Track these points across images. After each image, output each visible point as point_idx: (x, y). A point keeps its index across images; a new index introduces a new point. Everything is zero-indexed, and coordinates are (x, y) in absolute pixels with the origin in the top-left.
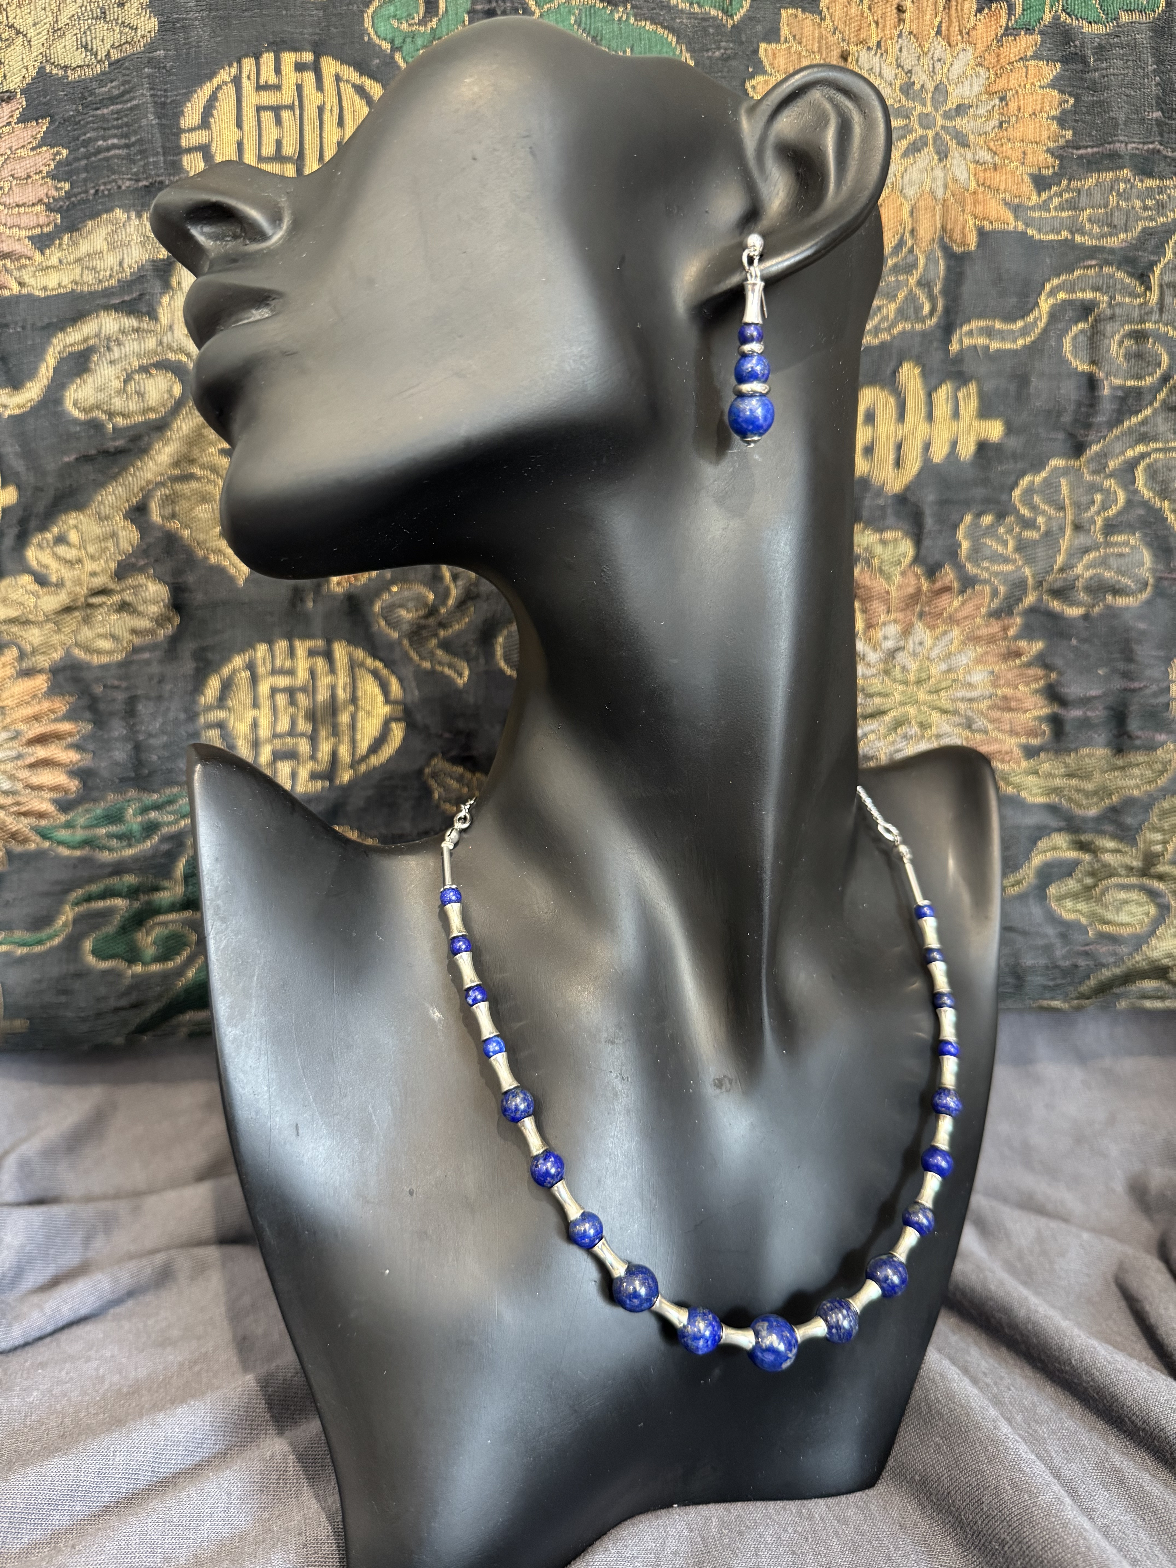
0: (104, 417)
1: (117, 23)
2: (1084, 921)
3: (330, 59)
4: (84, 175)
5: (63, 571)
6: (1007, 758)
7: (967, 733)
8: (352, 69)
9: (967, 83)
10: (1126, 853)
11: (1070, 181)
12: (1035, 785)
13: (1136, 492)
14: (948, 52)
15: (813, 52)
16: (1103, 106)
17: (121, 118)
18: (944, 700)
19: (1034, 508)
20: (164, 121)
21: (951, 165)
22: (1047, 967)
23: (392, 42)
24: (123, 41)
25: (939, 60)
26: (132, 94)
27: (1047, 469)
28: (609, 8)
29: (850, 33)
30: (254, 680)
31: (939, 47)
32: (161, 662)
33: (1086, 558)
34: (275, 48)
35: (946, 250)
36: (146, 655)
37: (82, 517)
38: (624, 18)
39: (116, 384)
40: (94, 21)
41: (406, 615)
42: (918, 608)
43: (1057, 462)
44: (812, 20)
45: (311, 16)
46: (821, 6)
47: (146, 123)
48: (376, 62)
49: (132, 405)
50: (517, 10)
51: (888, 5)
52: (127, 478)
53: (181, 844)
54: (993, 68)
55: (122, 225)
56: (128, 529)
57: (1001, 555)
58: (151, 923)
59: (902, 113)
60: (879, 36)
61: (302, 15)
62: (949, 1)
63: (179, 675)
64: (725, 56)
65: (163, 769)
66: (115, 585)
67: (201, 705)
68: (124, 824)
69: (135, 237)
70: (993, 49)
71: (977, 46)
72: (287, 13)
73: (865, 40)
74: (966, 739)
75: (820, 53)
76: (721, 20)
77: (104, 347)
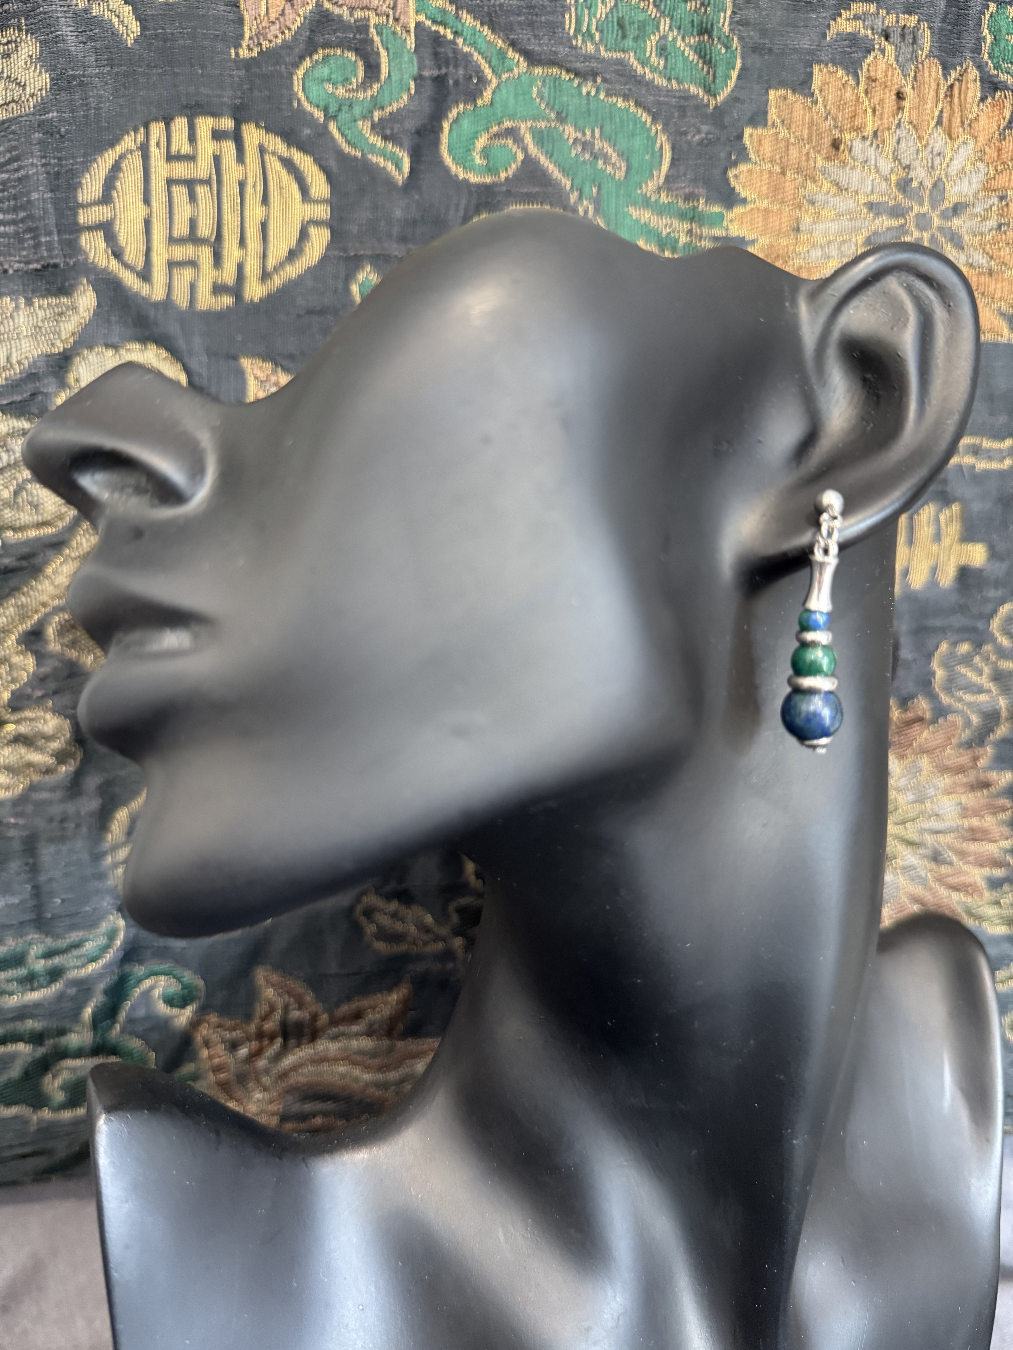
3: (253, 127)
6: (969, 888)
7: (932, 866)
8: (278, 140)
9: (966, 180)
12: (997, 916)
14: (948, 145)
15: (803, 140)
17: (7, 190)
18: (910, 831)
20: (58, 195)
23: (326, 110)
24: (9, 99)
25: (939, 154)
26: (20, 162)
28: (576, 81)
29: (843, 120)
31: (938, 140)
32: (64, 799)
34: (189, 113)
38: (593, 93)
39: (6, 494)
44: (803, 103)
45: (231, 76)
46: (813, 88)
47: (36, 196)
48: (307, 131)
49: (24, 517)
50: (471, 78)
51: (887, 90)
52: (19, 598)
53: (89, 989)
54: (992, 163)
55: (9, 315)
56: (23, 655)
57: (975, 685)
58: (58, 1067)
59: (897, 212)
60: (876, 125)
61: (221, 75)
62: (952, 87)
63: (83, 813)
64: (705, 141)
65: (68, 913)
66: (8, 716)
67: (108, 842)
68: (25, 968)
69: (24, 329)
70: (994, 143)
71: (978, 139)
72: (202, 73)
73: (860, 128)
74: (930, 871)
75: (810, 140)
76: (702, 99)
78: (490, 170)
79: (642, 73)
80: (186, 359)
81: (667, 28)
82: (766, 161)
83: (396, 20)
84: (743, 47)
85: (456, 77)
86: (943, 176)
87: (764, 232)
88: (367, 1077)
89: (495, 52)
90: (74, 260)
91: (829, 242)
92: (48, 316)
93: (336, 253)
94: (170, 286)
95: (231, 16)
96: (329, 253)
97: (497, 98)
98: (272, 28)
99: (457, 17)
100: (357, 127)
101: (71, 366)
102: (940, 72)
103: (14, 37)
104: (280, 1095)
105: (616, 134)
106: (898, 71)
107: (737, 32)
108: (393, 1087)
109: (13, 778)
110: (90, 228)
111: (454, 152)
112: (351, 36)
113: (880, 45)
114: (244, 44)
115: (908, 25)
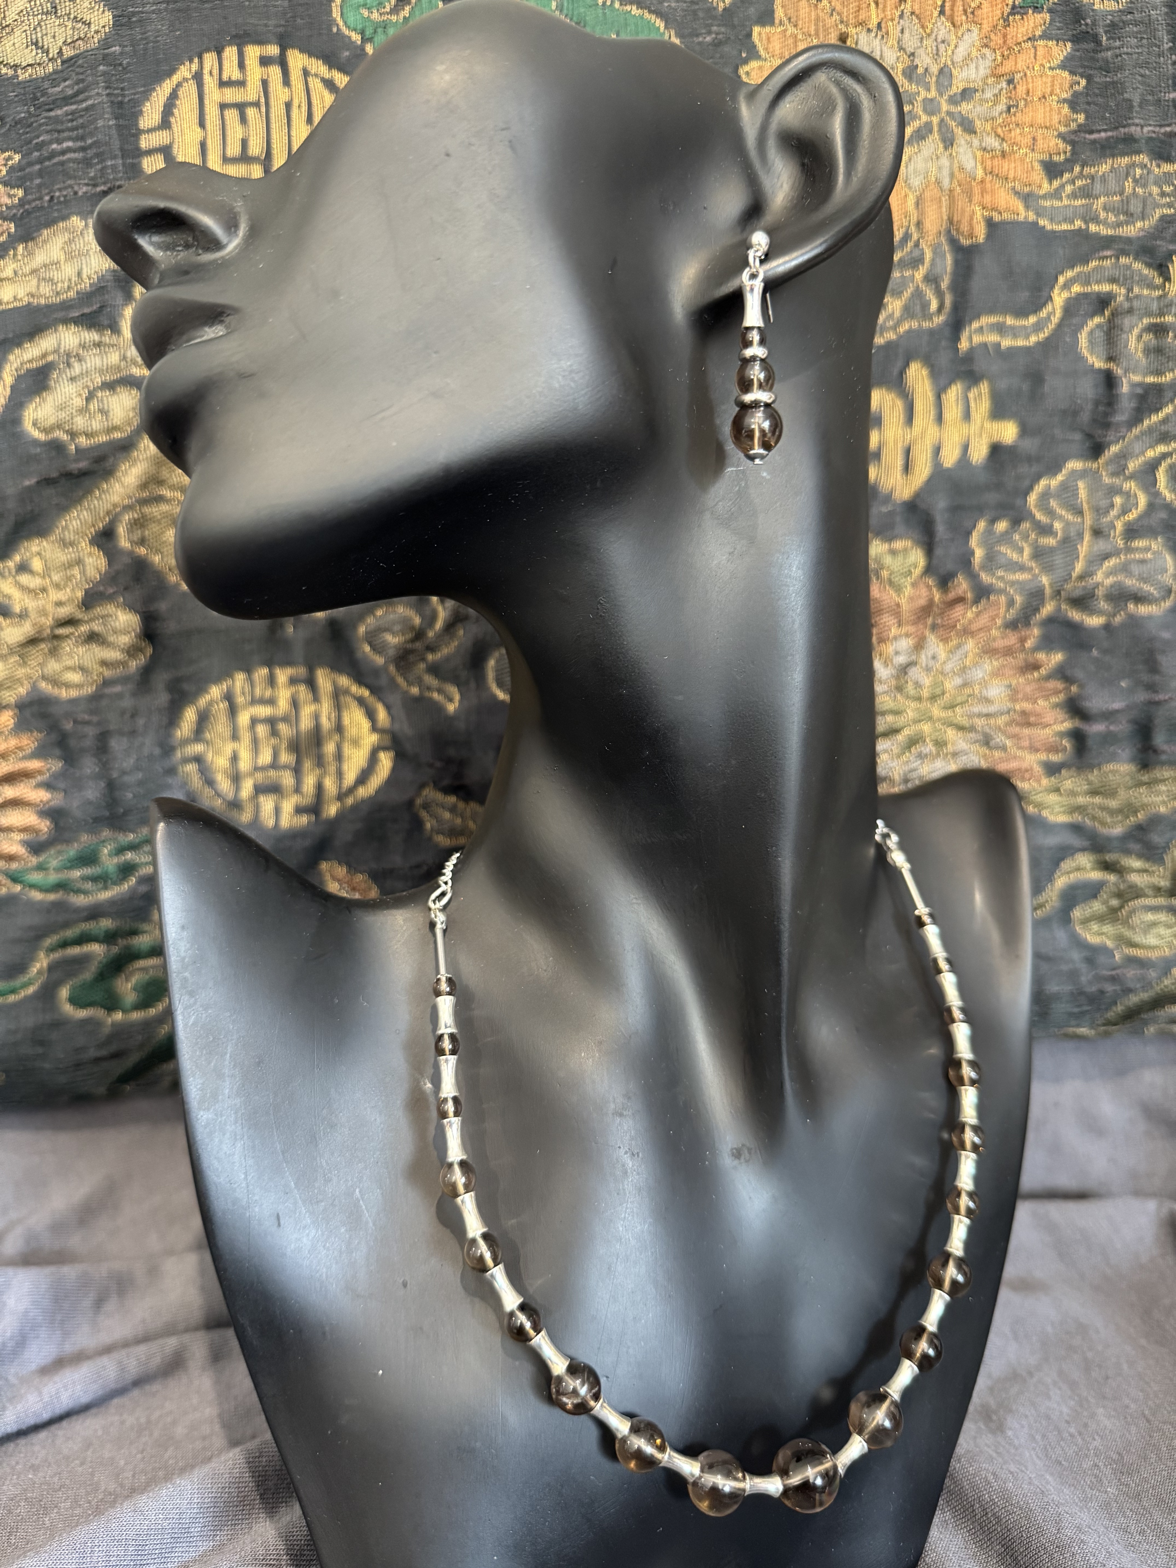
0: (65, 437)
1: (69, 18)
2: (1110, 944)
3: (296, 52)
4: (38, 181)
5: (27, 601)
6: (1027, 775)
7: (984, 750)
8: (320, 62)
9: (973, 66)
10: (1154, 872)
11: (1083, 167)
12: (1057, 804)
13: (1157, 494)
14: (952, 33)
15: (810, 35)
16: (1117, 87)
17: (76, 119)
18: (960, 715)
19: (1051, 513)
20: (121, 122)
21: (956, 153)
22: (1072, 994)
23: (362, 33)
24: (76, 37)
25: (943, 42)
26: (86, 94)
27: (1064, 472)
29: (848, 15)
30: (233, 710)
31: (943, 28)
32: (134, 695)
33: (1107, 564)
34: (238, 41)
35: (953, 242)
36: (118, 689)
37: (45, 543)
38: (608, 3)
39: (79, 402)
40: (44, 17)
41: (392, 640)
42: (930, 621)
43: (1074, 465)
44: (808, 1)
47: (102, 124)
48: (346, 54)
49: (96, 423)
52: (92, 501)
54: (999, 49)
55: (79, 234)
56: (95, 555)
57: (1016, 563)
58: (130, 969)
60: (880, 17)
63: (153, 708)
64: (717, 42)
65: (138, 808)
66: (82, 614)
67: (177, 738)
68: (99, 866)
70: (999, 29)
71: (982, 26)
73: (865, 22)
74: (982, 754)
75: (817, 36)
76: (712, 2)
77: (63, 363)
82: (775, 57)
86: (949, 63)
109: (87, 676)
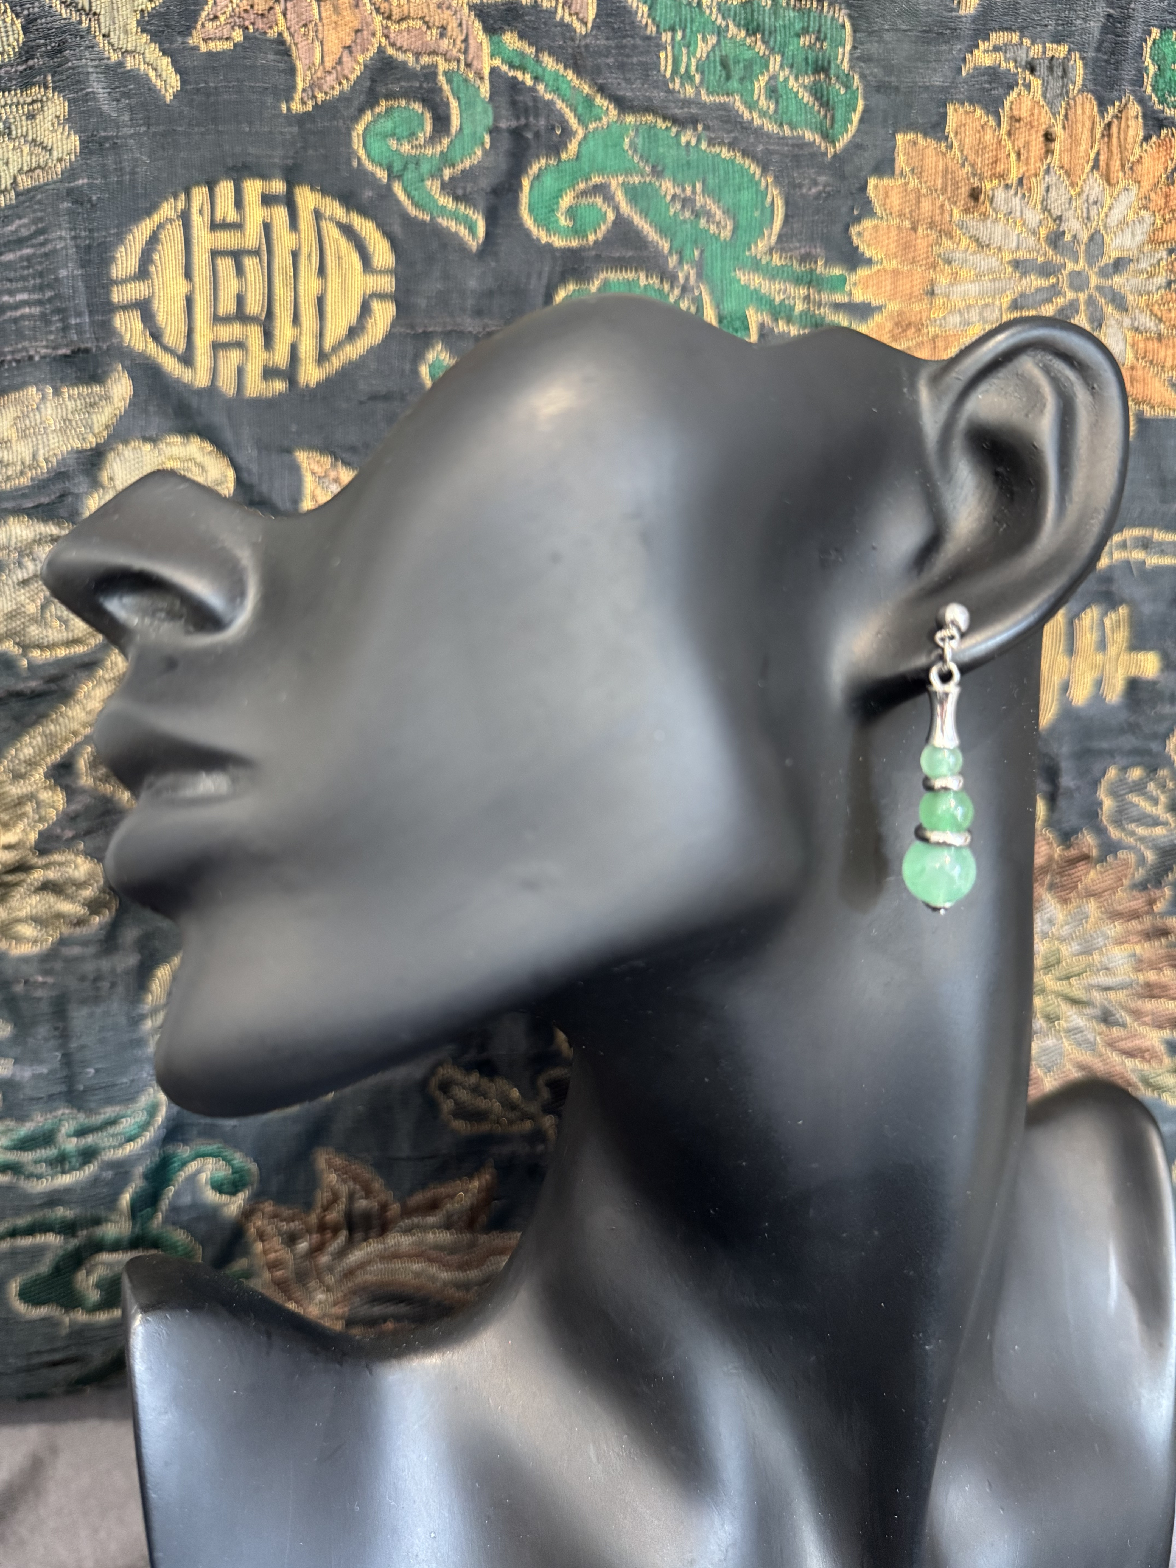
0: (16, 650)
1: (25, 141)
3: (308, 190)
6: (1147, 1055)
7: (1102, 1029)
8: (336, 204)
9: (1128, 232)
14: (1106, 192)
15: (936, 190)
17: (33, 267)
18: (1076, 988)
20: (89, 271)
21: (1105, 335)
23: (389, 169)
24: (34, 165)
25: (1096, 203)
26: (47, 236)
28: (674, 130)
29: (983, 166)
31: (1095, 186)
32: (96, 955)
34: (235, 176)
38: (693, 143)
39: (32, 609)
42: (1047, 880)
44: (936, 149)
45: (281, 133)
46: (947, 130)
47: (66, 273)
48: (368, 194)
49: (53, 634)
50: (553, 129)
51: (1033, 131)
52: (47, 726)
53: (127, 1173)
54: (1159, 211)
55: (35, 407)
56: (51, 789)
57: (1150, 816)
58: (93, 1262)
59: (1046, 270)
60: (1021, 171)
61: (271, 132)
62: (1109, 125)
63: (119, 970)
64: (824, 195)
65: (103, 1085)
66: (36, 860)
67: (147, 1004)
68: (56, 1147)
69: (52, 422)
70: (1161, 188)
71: (1142, 184)
72: (250, 131)
73: (1003, 176)
74: (1100, 1034)
75: (944, 190)
76: (820, 146)
77: (14, 563)
78: (578, 231)
79: (750, 118)
80: (234, 453)
81: (777, 67)
82: (894, 215)
83: (468, 65)
84: (865, 87)
85: (536, 129)
86: (1102, 228)
87: (893, 297)
88: (445, 1275)
89: (581, 100)
90: (108, 344)
91: (969, 307)
92: (79, 407)
93: (402, 330)
94: (215, 371)
95: (282, 66)
96: (395, 330)
97: (583, 152)
98: (328, 78)
99: (538, 61)
100: (424, 187)
101: (105, 463)
102: (1096, 109)
103: (39, 96)
104: (345, 1295)
105: (719, 187)
106: (1046, 108)
107: (858, 70)
108: (476, 1288)
109: (41, 930)
110: (125, 307)
111: (535, 213)
112: (418, 85)
113: (1025, 79)
114: (297, 96)
115: (1057, 55)
